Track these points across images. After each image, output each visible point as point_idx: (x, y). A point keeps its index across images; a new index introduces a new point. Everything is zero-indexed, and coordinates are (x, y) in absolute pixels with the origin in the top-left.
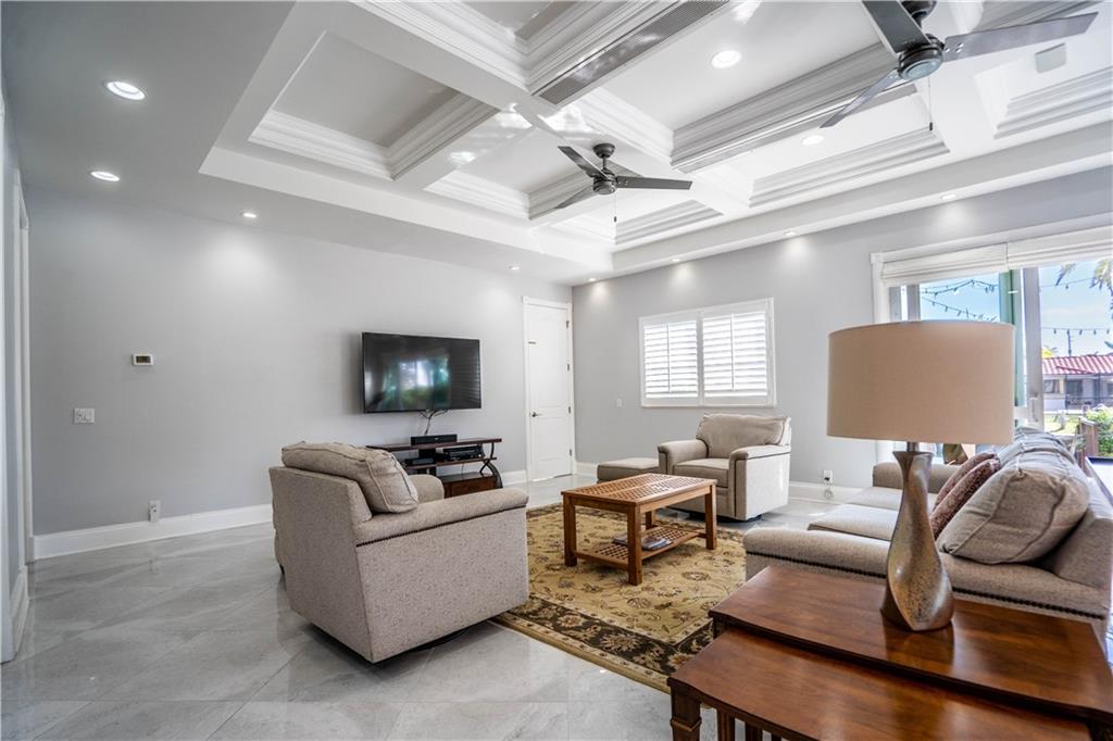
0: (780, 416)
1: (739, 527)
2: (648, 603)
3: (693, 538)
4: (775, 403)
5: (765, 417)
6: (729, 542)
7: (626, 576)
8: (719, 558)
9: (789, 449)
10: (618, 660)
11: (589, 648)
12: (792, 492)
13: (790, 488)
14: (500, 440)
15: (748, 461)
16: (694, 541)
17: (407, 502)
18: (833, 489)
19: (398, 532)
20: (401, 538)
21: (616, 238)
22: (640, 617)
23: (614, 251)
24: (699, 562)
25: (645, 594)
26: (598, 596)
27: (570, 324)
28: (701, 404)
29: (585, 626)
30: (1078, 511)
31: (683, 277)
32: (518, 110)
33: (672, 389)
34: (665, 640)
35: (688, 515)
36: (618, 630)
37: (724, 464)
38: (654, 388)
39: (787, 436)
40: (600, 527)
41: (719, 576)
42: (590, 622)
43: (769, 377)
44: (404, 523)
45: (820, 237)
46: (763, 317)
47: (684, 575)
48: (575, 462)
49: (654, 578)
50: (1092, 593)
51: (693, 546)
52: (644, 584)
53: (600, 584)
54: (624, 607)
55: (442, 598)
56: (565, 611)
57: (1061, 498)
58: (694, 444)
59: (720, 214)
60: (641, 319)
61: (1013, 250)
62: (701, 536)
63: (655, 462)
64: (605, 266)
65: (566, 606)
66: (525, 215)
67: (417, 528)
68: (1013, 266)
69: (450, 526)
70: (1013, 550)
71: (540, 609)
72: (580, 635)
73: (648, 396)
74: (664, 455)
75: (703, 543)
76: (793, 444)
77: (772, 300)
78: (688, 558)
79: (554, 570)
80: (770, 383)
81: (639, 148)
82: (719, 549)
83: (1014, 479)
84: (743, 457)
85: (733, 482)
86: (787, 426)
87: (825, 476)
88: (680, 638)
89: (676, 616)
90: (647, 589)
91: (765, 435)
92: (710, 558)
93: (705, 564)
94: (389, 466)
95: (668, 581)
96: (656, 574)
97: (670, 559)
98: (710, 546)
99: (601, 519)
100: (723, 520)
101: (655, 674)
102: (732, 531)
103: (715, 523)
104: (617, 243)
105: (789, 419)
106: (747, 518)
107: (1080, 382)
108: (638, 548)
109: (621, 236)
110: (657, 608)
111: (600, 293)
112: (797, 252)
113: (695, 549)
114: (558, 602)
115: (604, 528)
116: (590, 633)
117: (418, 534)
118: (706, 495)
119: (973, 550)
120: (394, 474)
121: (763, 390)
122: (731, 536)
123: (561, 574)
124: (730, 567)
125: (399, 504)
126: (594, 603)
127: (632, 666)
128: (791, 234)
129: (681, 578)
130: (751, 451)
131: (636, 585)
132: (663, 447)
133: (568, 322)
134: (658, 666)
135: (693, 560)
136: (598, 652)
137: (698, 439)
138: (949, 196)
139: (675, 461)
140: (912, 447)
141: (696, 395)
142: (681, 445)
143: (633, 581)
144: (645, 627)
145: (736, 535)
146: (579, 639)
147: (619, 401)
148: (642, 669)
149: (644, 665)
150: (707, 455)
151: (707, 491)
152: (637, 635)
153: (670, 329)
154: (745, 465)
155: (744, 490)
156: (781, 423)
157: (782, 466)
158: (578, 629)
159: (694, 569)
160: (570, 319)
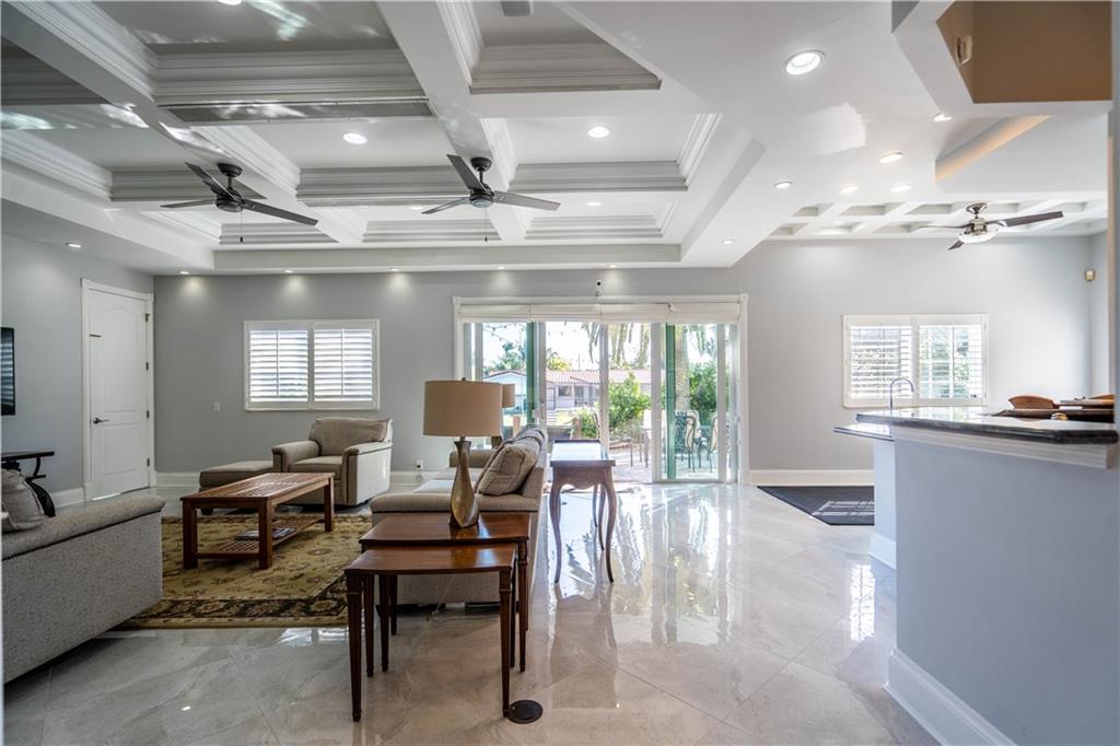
0: (383, 418)
1: (352, 512)
2: (283, 579)
3: (312, 524)
4: (379, 407)
5: (372, 419)
6: (344, 524)
7: (257, 564)
8: (337, 536)
9: (390, 445)
10: (268, 620)
11: (237, 620)
12: (392, 479)
13: (391, 477)
14: (52, 454)
15: (359, 457)
16: (312, 528)
17: (36, 518)
18: (423, 474)
19: (24, 549)
20: (25, 556)
21: (221, 238)
22: (278, 589)
23: (216, 249)
24: (322, 542)
25: (278, 573)
26: (232, 584)
27: (151, 318)
28: (311, 407)
29: (227, 607)
30: (530, 466)
31: (295, 287)
32: (134, 110)
33: (281, 394)
34: (304, 598)
35: (301, 508)
36: (260, 602)
37: (338, 460)
38: (259, 392)
39: (389, 435)
40: (211, 532)
41: (340, 548)
42: (230, 603)
43: (375, 385)
44: (33, 539)
45: (416, 277)
46: (370, 335)
47: (309, 553)
48: (154, 474)
49: (282, 561)
50: (534, 501)
51: (312, 532)
52: (275, 566)
53: (230, 575)
54: (260, 585)
55: (72, 610)
56: (200, 603)
57: (523, 459)
58: (305, 444)
59: (335, 241)
60: (246, 322)
61: (534, 310)
62: (320, 521)
63: (270, 463)
64: (206, 263)
65: (200, 598)
66: (105, 194)
67: (46, 543)
68: (533, 320)
69: (82, 537)
70: (507, 487)
71: (172, 607)
72: (225, 613)
73: (253, 400)
74: (279, 456)
75: (321, 527)
76: (394, 440)
77: (378, 322)
78: (310, 541)
79: (172, 575)
80: (374, 390)
81: (265, 176)
82: (336, 530)
83: (508, 452)
84: (355, 453)
85: (347, 474)
86: (389, 426)
87: (418, 463)
88: (316, 593)
89: (309, 581)
90: (278, 569)
91: (372, 434)
92: (330, 538)
93: (327, 542)
94: (18, 483)
95: (296, 560)
96: (283, 558)
97: (293, 545)
98: (329, 529)
99: (209, 525)
100: (340, 508)
101: (302, 619)
102: (345, 515)
103: (333, 511)
104: (221, 243)
105: (391, 421)
106: (358, 503)
107: (582, 387)
108: (269, 539)
109: (226, 237)
110: (291, 579)
111: (193, 288)
112: (399, 285)
113: (315, 534)
114: (190, 598)
115: (216, 532)
116: (234, 610)
117: (46, 549)
118: (325, 487)
119: (491, 490)
120: (22, 491)
121: (368, 396)
122: (345, 520)
123: (182, 577)
124: (348, 541)
125: (26, 521)
126: (229, 590)
127: (280, 619)
128: (396, 270)
129: (307, 556)
130: (362, 448)
131: (266, 568)
132: (277, 449)
133: (147, 315)
134: (303, 614)
135: (316, 541)
136: (247, 620)
137: (311, 439)
138: (501, 267)
139: (290, 461)
140: (462, 438)
141: (306, 400)
142: (295, 446)
143: (264, 565)
144: (284, 594)
145: (349, 517)
146: (225, 617)
147: (217, 406)
148: (291, 619)
149: (291, 616)
150: (320, 454)
151: (327, 483)
152: (279, 600)
153: (280, 336)
154: (355, 461)
155: (355, 480)
156: (384, 424)
157: (385, 458)
158: (222, 610)
159: (317, 547)
160: (151, 312)
